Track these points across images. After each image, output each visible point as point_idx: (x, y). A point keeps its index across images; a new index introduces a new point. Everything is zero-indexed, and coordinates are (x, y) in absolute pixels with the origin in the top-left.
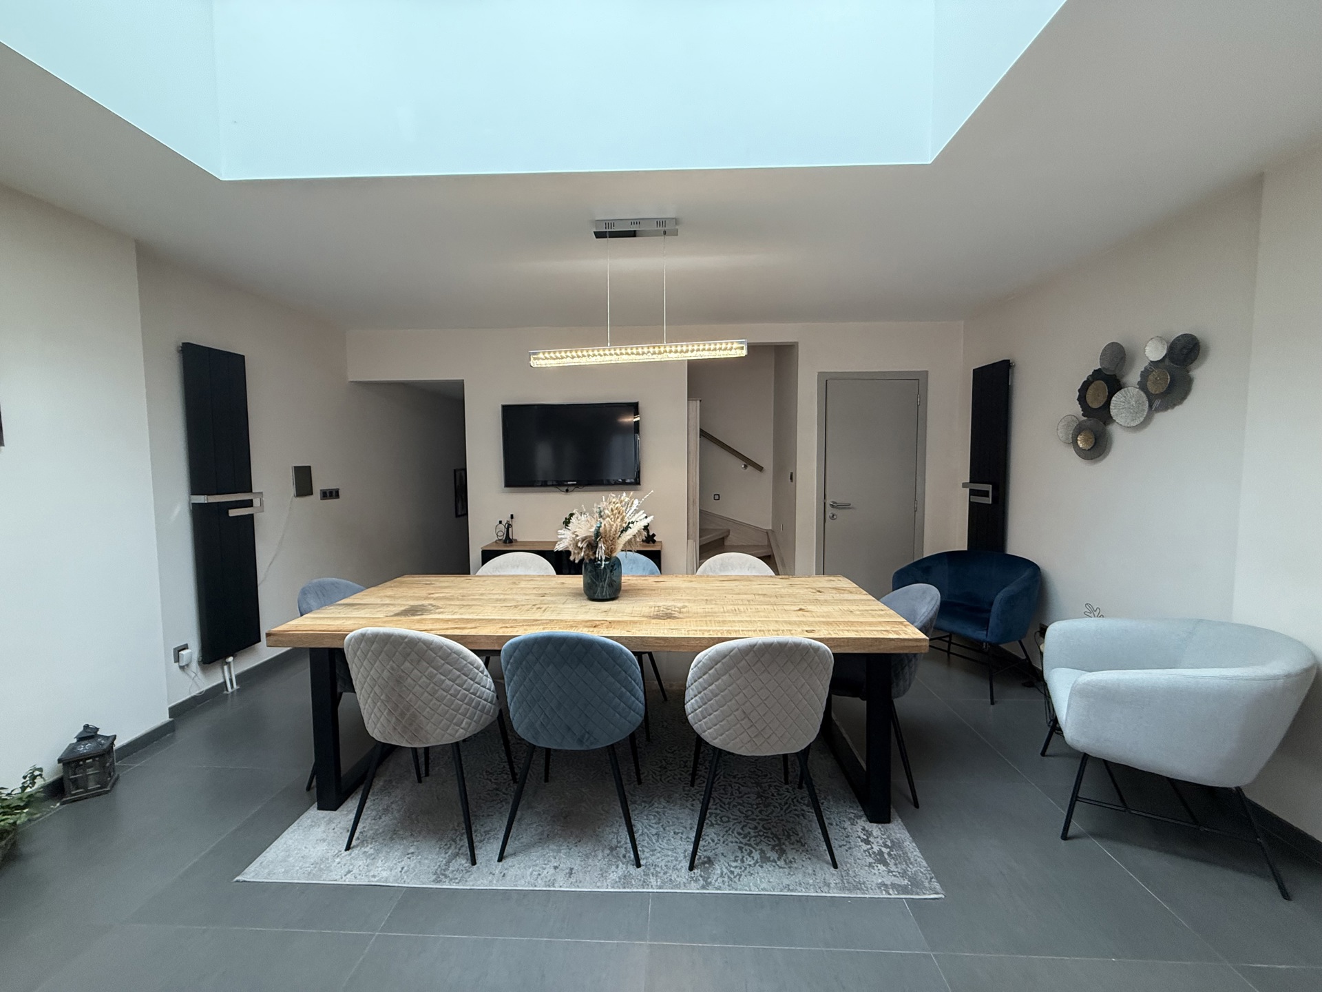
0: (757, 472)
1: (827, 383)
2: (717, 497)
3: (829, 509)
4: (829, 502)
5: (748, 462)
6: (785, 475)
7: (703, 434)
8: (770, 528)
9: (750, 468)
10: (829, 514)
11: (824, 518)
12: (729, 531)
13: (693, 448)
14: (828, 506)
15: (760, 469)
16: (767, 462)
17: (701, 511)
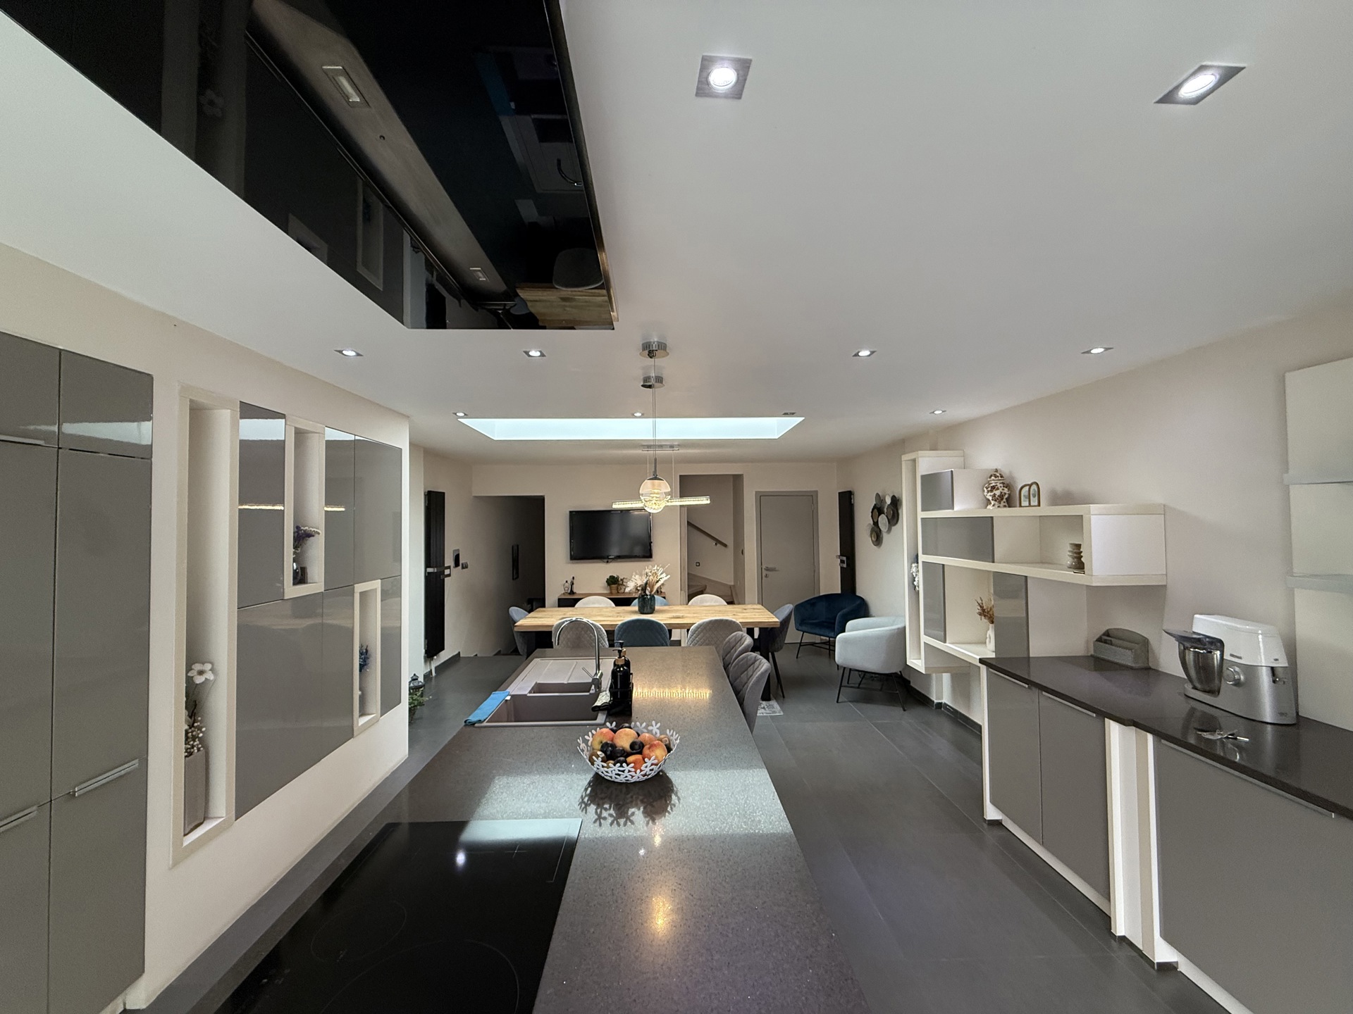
0: (723, 547)
1: (761, 496)
2: (698, 564)
3: (765, 572)
4: (764, 567)
5: (718, 542)
6: (739, 551)
7: (689, 523)
8: (732, 583)
9: (718, 545)
10: (764, 575)
11: (761, 578)
12: (706, 586)
13: (683, 535)
14: (763, 570)
15: (725, 546)
16: (730, 542)
17: (688, 574)
